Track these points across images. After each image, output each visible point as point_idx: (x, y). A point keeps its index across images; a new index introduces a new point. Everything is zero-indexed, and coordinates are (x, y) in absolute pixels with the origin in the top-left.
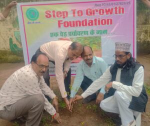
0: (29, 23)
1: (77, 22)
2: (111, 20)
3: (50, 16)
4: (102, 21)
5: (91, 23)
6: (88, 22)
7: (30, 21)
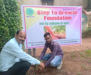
0: (27, 16)
1: (54, 17)
2: (71, 17)
3: (40, 13)
4: (67, 17)
5: (61, 19)
6: (60, 18)
7: (28, 16)
